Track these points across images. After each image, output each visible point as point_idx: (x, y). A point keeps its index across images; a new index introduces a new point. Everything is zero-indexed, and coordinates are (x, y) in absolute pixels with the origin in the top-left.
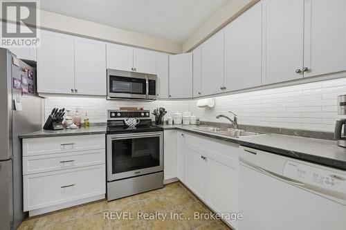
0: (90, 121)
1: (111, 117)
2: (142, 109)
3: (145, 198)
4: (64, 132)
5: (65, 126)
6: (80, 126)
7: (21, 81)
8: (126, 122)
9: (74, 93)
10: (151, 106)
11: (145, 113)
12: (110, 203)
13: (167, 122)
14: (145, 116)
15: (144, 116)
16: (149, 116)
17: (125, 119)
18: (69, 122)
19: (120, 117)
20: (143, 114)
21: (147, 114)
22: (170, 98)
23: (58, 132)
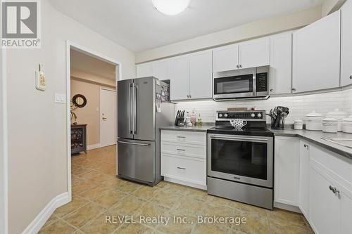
0: (202, 121)
1: (219, 117)
2: (253, 109)
3: (243, 209)
4: (184, 128)
5: (186, 124)
6: (195, 124)
7: (161, 94)
8: (231, 123)
9: (189, 99)
10: (267, 105)
11: (256, 114)
12: (209, 197)
13: (293, 127)
14: (256, 117)
15: (254, 118)
16: (261, 118)
17: (230, 120)
18: (189, 121)
19: (227, 118)
20: (253, 115)
21: (259, 115)
22: (293, 92)
23: (181, 128)
